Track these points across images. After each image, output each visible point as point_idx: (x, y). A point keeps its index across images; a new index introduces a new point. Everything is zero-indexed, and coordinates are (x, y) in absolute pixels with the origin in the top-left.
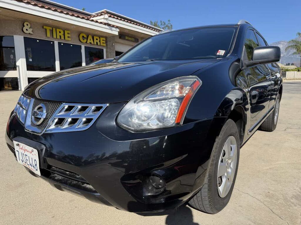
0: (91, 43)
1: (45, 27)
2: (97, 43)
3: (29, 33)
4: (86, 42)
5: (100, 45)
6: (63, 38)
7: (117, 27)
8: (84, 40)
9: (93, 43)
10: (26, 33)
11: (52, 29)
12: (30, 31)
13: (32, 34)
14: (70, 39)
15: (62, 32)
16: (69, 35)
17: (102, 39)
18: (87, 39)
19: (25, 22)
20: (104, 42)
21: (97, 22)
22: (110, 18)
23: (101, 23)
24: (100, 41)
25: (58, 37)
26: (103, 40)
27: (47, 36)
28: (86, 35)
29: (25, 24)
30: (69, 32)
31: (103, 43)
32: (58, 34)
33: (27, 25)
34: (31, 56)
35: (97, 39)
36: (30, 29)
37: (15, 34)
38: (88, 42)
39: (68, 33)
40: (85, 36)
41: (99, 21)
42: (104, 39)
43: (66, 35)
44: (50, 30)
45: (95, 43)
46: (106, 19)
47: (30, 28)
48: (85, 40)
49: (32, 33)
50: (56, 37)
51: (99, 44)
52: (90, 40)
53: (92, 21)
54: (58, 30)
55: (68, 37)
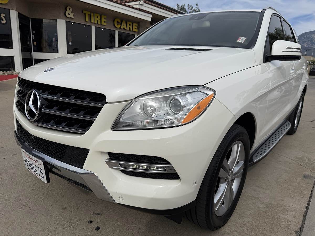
0: (124, 28)
1: (84, 12)
2: (130, 28)
3: (71, 18)
4: (120, 28)
5: (133, 31)
6: (99, 23)
7: (151, 13)
8: (118, 25)
9: (126, 28)
10: (67, 17)
11: (91, 13)
14: (105, 24)
15: (99, 18)
16: (105, 20)
17: (134, 24)
18: (121, 25)
19: (68, 6)
20: (136, 27)
21: (133, 8)
22: (145, 4)
23: (136, 9)
24: (132, 27)
25: (96, 22)
26: (135, 26)
27: (85, 20)
28: (120, 20)
31: (135, 29)
32: (96, 19)
33: (69, 9)
34: (71, 40)
35: (130, 25)
36: (72, 13)
37: (59, 18)
38: (122, 28)
39: (104, 18)
40: (120, 22)
41: (135, 7)
42: (137, 25)
43: (103, 20)
44: (89, 14)
45: (128, 29)
46: (141, 5)
49: (73, 17)
50: (93, 22)
51: (131, 30)
52: (124, 25)
53: (129, 6)
54: (96, 15)
55: (104, 22)
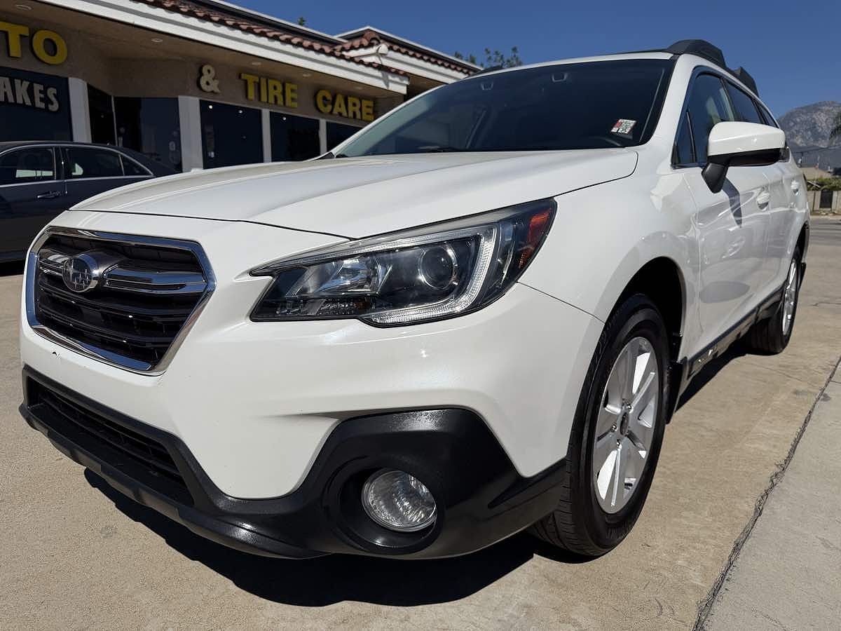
0: (340, 114)
1: (244, 76)
2: (354, 113)
3: (212, 92)
4: (331, 112)
5: (362, 119)
6: (280, 101)
7: (406, 75)
8: (325, 106)
9: (345, 114)
10: (205, 91)
11: (260, 79)
12: (214, 86)
13: (216, 93)
14: (295, 104)
15: (280, 89)
16: (295, 95)
17: (365, 103)
18: (333, 104)
19: (205, 64)
20: (370, 111)
21: (361, 62)
22: (392, 54)
23: (370, 65)
24: (361, 110)
25: (272, 100)
26: (368, 107)
27: (247, 96)
28: (330, 92)
29: (205, 70)
30: (294, 87)
31: (368, 114)
32: (272, 93)
33: (209, 71)
34: (213, 147)
35: (354, 105)
37: (183, 94)
38: (335, 112)
39: (293, 91)
40: (329, 97)
41: (366, 60)
42: (371, 103)
43: (289, 95)
44: (255, 82)
45: (351, 115)
46: (383, 55)
47: (214, 79)
48: (330, 107)
49: (217, 90)
50: (266, 100)
51: (358, 116)
52: (340, 106)
53: (352, 59)
54: (271, 83)
55: (293, 99)
